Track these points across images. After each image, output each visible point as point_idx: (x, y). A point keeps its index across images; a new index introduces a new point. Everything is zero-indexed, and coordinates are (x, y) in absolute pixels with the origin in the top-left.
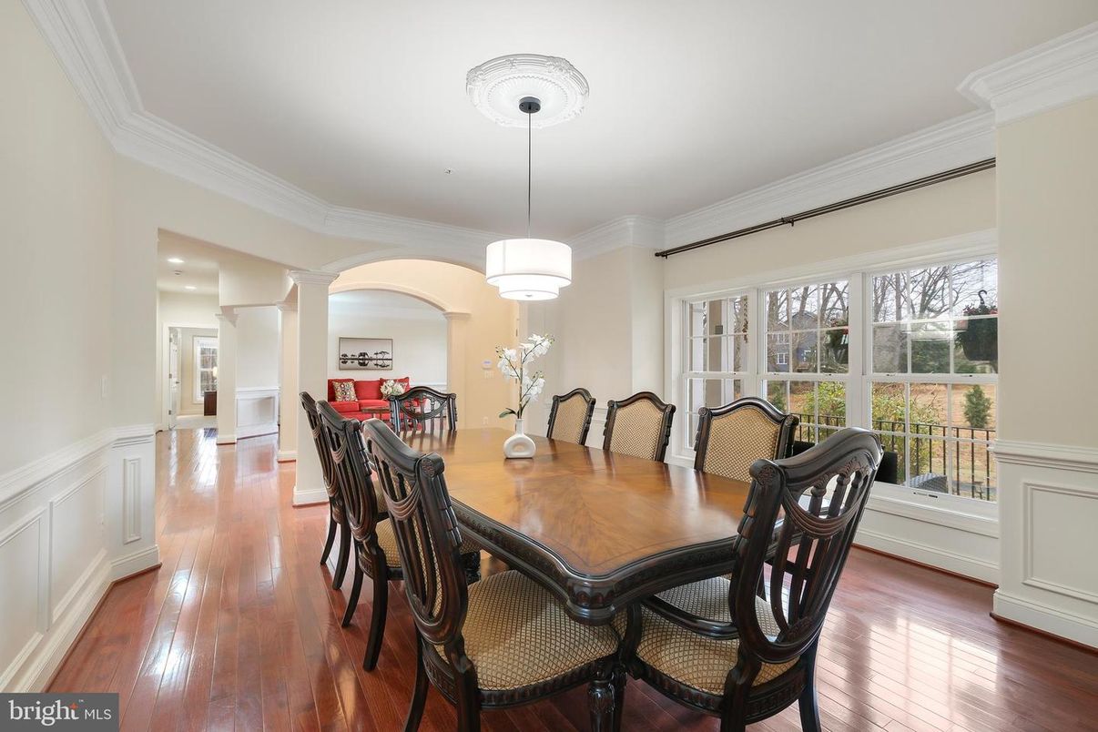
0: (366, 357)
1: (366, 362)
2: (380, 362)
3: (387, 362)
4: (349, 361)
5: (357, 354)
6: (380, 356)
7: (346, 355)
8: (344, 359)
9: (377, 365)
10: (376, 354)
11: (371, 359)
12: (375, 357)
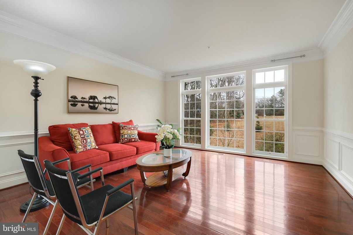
0: (96, 100)
1: (96, 105)
2: (108, 106)
3: (114, 107)
4: (79, 104)
5: (87, 97)
6: (108, 101)
7: (75, 97)
8: (73, 101)
9: (105, 109)
10: (105, 98)
11: (101, 103)
12: (104, 101)
